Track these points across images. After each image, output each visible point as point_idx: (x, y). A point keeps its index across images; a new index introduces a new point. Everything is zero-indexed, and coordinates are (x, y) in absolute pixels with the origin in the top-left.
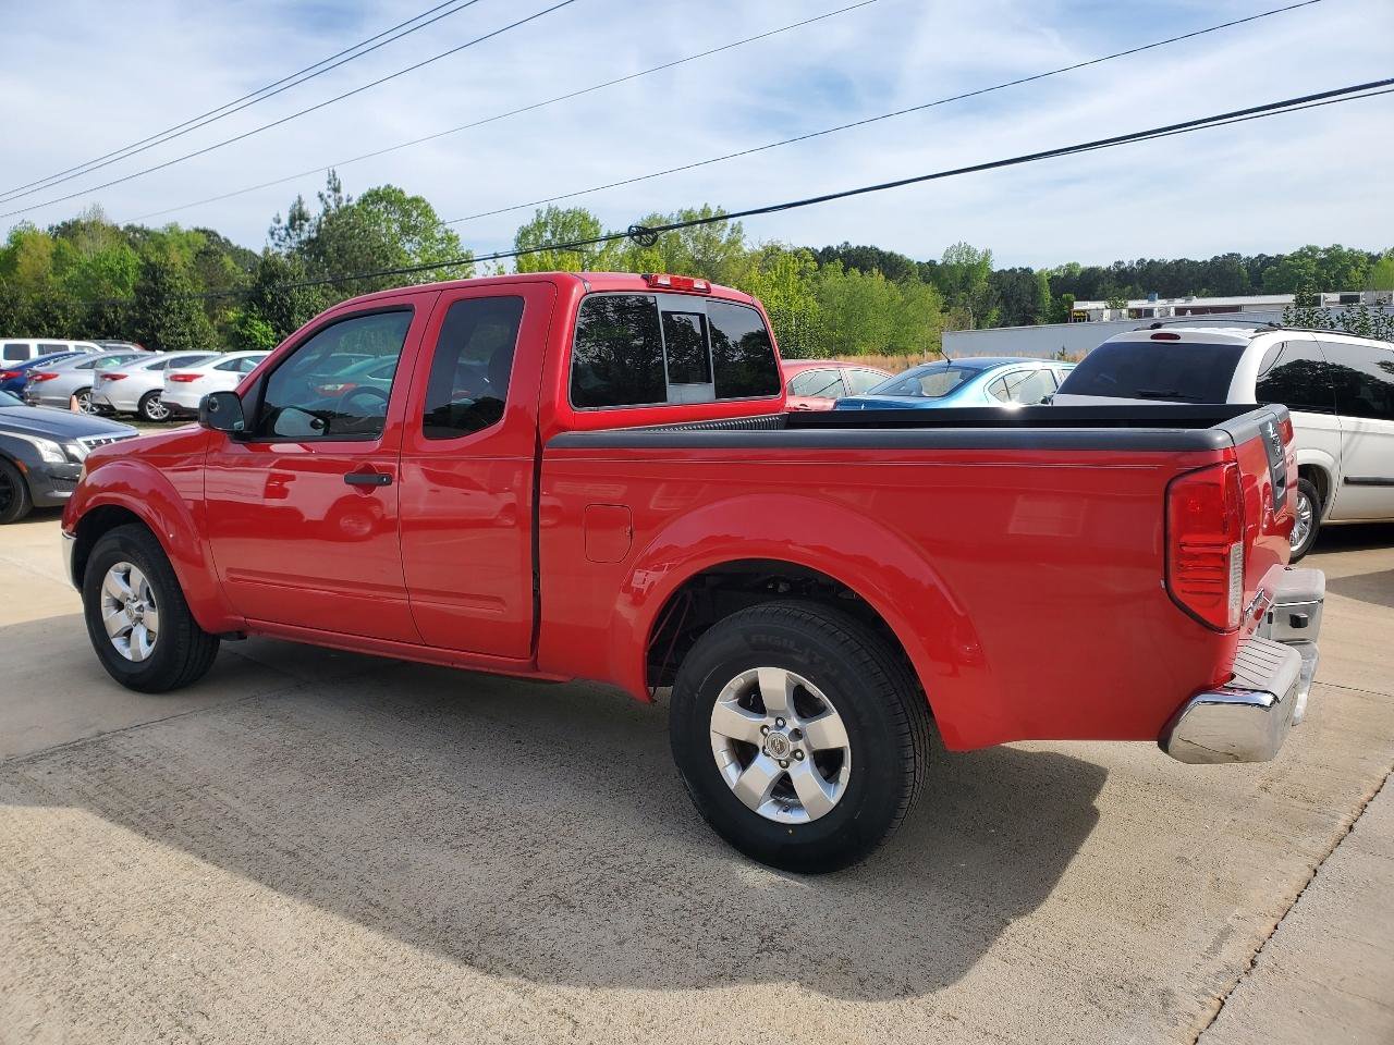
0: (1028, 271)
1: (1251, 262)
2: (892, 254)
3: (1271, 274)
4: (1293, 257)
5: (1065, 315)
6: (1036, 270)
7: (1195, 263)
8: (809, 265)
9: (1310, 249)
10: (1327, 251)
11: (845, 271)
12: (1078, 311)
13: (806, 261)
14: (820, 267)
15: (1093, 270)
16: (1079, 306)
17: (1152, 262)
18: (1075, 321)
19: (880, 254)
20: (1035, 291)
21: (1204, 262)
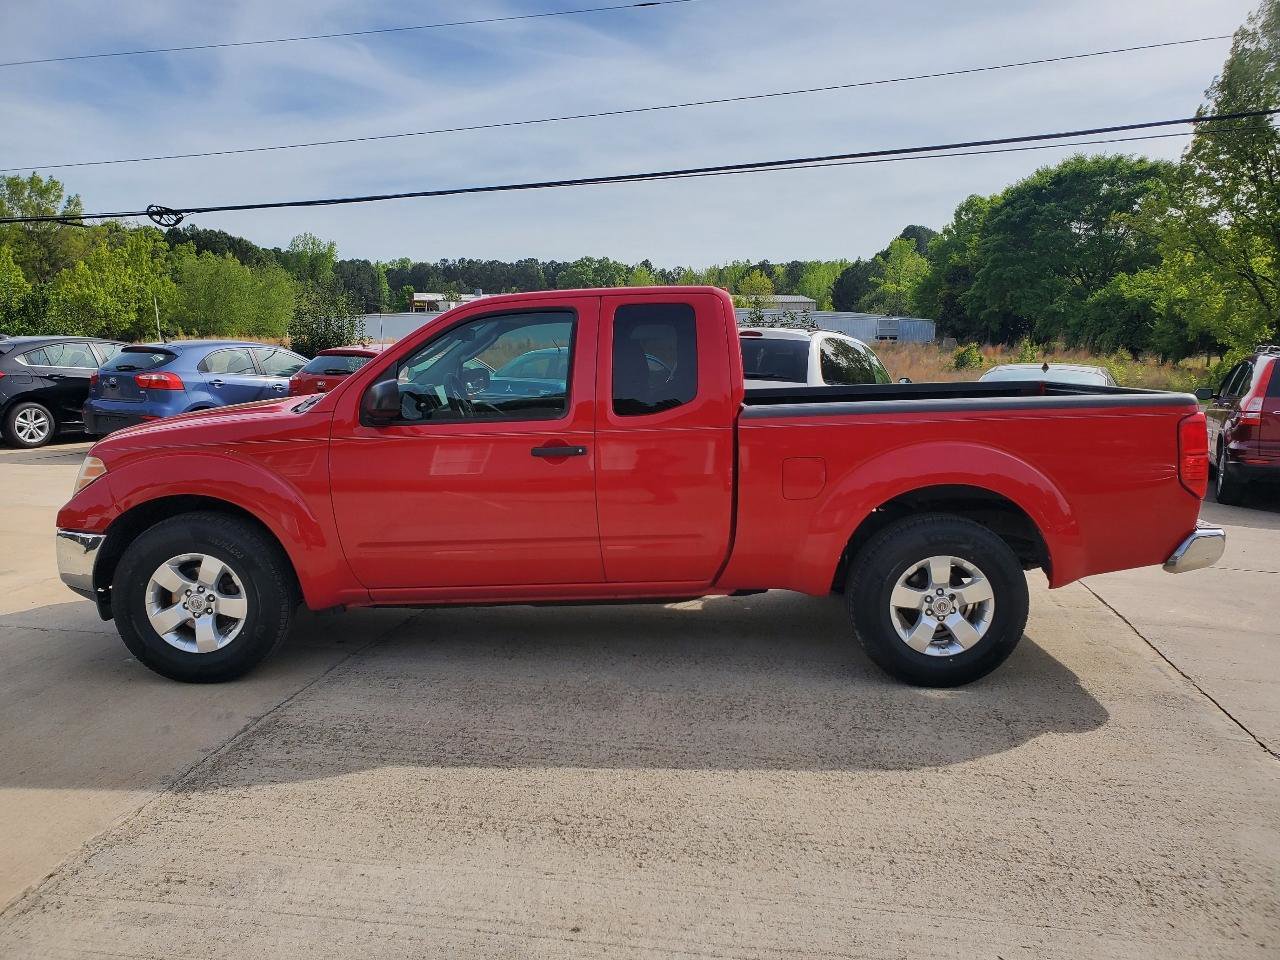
0: (366, 263)
1: (546, 267)
2: (241, 240)
3: (562, 278)
4: (576, 264)
5: (407, 304)
6: (373, 263)
7: (504, 265)
8: (160, 244)
9: (588, 259)
10: (600, 262)
11: (198, 253)
12: (417, 301)
13: (155, 241)
14: (172, 247)
15: (422, 266)
16: (418, 297)
17: (470, 261)
18: (416, 311)
19: (230, 239)
20: (375, 281)
21: (512, 264)
